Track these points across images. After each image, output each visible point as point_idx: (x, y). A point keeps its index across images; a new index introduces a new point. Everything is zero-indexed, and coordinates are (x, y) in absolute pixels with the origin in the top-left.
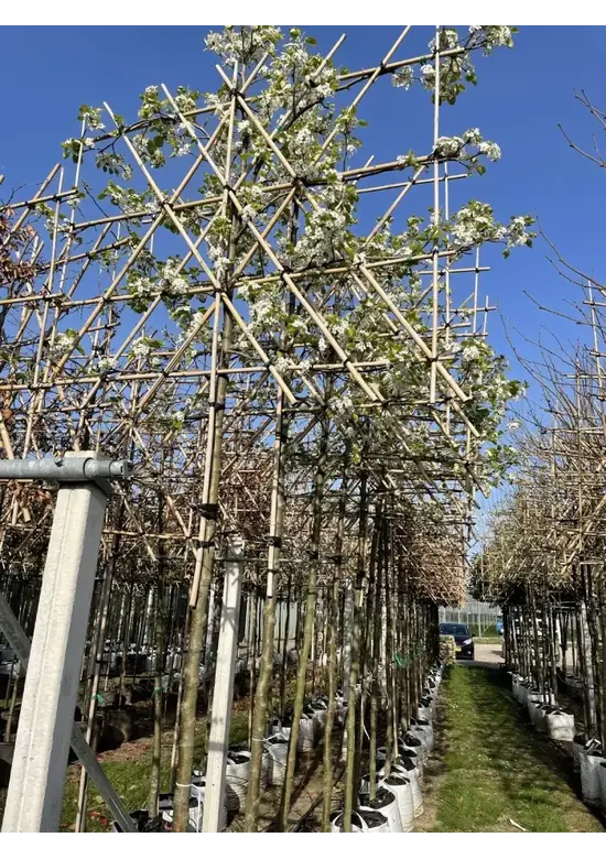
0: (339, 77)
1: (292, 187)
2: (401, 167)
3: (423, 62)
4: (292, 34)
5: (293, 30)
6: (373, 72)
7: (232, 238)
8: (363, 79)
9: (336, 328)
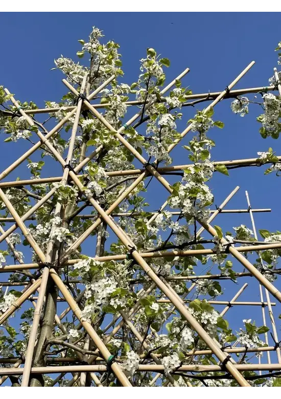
0: (185, 96)
1: (141, 173)
2: (259, 163)
3: (266, 91)
4: (150, 52)
5: (151, 50)
6: (218, 95)
7: (66, 216)
8: (208, 99)
9: (205, 316)
